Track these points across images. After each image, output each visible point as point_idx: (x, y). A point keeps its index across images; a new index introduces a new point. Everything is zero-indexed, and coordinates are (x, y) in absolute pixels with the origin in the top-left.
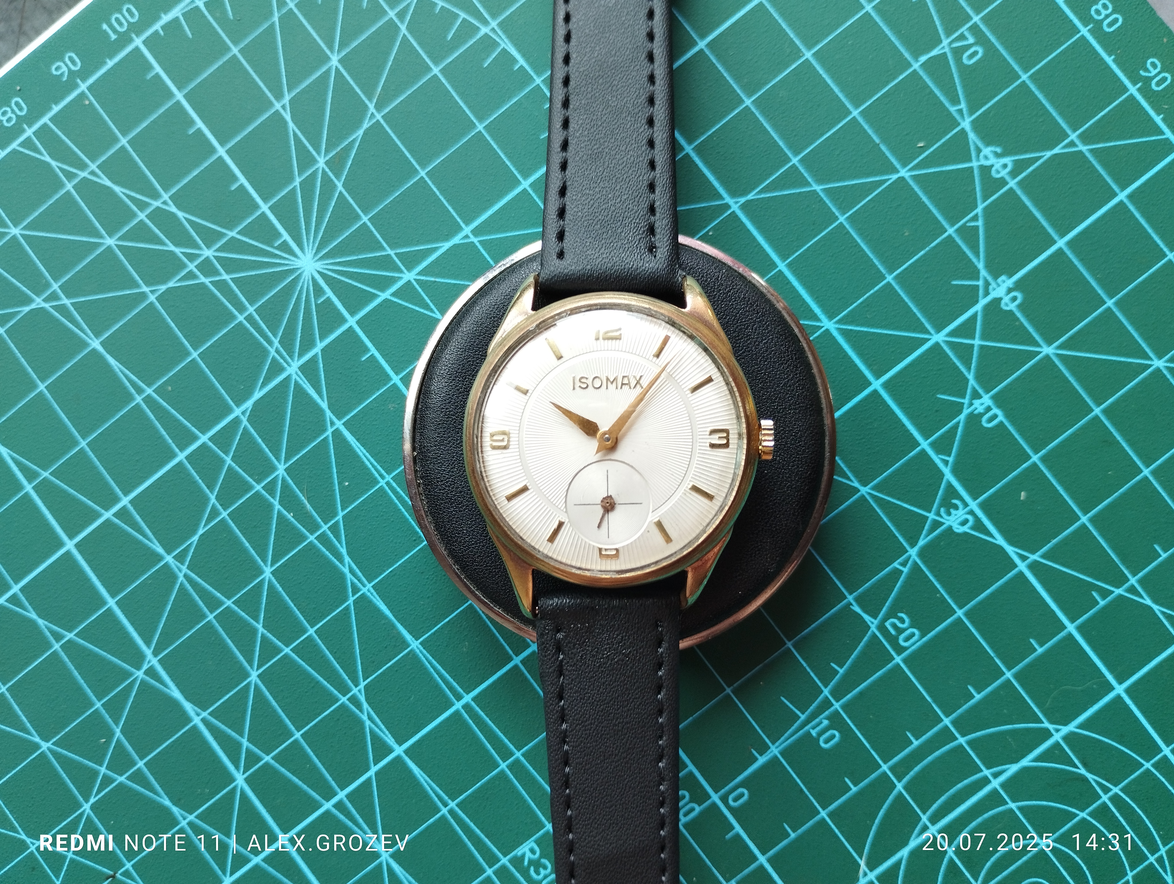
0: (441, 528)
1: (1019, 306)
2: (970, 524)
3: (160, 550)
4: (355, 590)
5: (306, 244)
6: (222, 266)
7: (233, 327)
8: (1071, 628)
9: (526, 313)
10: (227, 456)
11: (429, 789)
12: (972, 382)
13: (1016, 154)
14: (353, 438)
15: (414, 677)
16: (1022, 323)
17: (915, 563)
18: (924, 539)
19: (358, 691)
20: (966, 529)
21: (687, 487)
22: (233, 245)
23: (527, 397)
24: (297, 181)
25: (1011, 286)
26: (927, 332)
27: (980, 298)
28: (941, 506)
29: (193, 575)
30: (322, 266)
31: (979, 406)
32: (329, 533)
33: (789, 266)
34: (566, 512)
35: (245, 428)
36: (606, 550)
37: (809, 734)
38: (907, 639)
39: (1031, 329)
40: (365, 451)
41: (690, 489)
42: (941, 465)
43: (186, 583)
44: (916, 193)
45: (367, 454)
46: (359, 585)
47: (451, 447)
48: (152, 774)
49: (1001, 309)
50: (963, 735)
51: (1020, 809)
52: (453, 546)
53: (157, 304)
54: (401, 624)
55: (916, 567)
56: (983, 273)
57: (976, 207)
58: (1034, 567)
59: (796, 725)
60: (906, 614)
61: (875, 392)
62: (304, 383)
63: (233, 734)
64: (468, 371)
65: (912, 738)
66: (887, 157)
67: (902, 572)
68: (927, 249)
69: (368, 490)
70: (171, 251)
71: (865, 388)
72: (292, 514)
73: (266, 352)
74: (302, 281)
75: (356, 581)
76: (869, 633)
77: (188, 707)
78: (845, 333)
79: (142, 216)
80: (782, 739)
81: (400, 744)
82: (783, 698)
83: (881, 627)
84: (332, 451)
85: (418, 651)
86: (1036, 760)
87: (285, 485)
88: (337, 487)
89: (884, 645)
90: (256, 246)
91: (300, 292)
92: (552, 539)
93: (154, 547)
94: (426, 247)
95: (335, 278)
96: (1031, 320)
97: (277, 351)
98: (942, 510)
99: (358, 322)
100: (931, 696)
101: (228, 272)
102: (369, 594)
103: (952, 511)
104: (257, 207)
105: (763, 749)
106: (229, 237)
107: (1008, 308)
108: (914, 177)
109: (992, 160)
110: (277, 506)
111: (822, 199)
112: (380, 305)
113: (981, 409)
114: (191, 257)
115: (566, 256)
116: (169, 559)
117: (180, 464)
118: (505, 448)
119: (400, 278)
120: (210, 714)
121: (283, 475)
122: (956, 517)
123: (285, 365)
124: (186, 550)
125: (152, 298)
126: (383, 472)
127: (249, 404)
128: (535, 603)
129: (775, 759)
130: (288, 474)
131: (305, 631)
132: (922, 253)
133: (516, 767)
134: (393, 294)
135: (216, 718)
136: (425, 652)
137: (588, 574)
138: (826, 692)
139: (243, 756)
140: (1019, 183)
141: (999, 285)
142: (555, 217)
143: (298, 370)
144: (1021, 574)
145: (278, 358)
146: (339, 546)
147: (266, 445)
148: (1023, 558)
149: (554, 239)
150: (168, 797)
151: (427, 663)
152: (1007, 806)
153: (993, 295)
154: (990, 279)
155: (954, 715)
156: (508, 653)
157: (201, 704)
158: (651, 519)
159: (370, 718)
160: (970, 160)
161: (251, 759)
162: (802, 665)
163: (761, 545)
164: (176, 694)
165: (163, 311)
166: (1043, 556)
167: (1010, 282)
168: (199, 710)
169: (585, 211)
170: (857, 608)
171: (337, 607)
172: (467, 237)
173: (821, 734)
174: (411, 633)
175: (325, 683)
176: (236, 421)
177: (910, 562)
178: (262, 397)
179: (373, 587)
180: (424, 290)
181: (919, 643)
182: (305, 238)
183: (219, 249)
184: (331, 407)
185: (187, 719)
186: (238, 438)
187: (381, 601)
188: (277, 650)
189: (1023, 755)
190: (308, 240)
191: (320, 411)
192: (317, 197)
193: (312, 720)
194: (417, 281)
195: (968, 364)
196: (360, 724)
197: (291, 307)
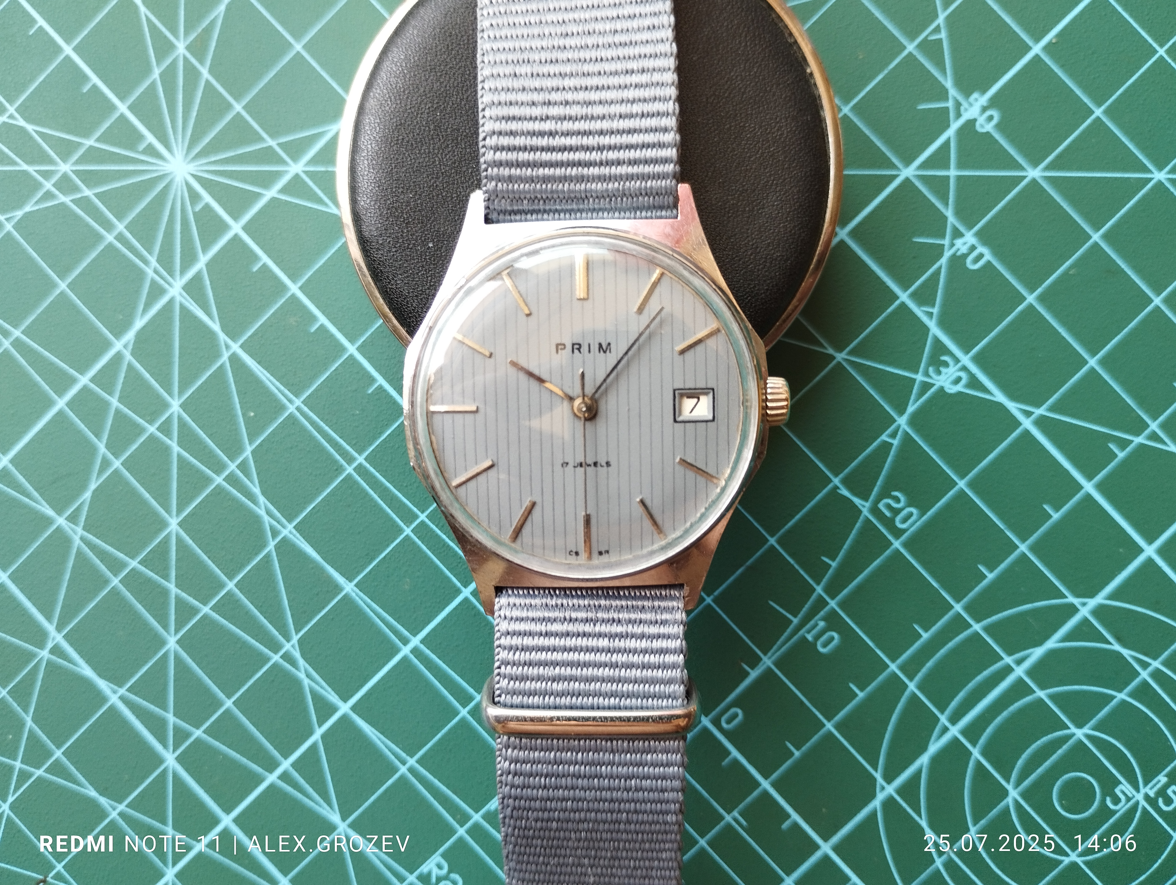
1: (998, 126)
2: (964, 382)
3: (50, 512)
4: (275, 533)
5: (174, 145)
6: (83, 181)
7: (103, 250)
8: (1089, 487)
10: (112, 397)
11: (383, 747)
12: (951, 219)
14: (253, 361)
15: (353, 624)
16: (1001, 146)
17: (906, 433)
18: (913, 404)
19: (291, 646)
20: (959, 388)
22: (92, 155)
24: (156, 73)
25: (985, 104)
26: (893, 166)
27: (951, 122)
28: (929, 364)
29: (90, 537)
30: (196, 168)
31: (962, 245)
32: (238, 472)
35: (129, 365)
37: (804, 639)
38: (905, 520)
39: (1013, 152)
40: (268, 375)
42: (925, 319)
43: (83, 546)
44: (867, 9)
45: (272, 378)
46: (279, 527)
48: (72, 764)
49: (976, 131)
50: (978, 621)
51: (1051, 697)
53: (15, 234)
54: (332, 567)
55: (907, 439)
56: (953, 92)
57: (937, 17)
58: (1042, 423)
59: (789, 630)
60: (901, 491)
61: (843, 243)
62: (191, 304)
63: (157, 710)
65: (920, 631)
67: (891, 445)
68: (886, 71)
69: (276, 418)
70: (24, 171)
72: (194, 455)
73: (141, 274)
74: (174, 187)
75: (275, 523)
76: (862, 518)
77: (103, 685)
80: (775, 647)
81: (345, 700)
82: (771, 603)
83: (875, 510)
84: (232, 380)
85: (354, 595)
86: (1064, 639)
87: (182, 424)
88: (241, 420)
89: (879, 530)
90: (119, 154)
91: (174, 200)
93: (43, 509)
94: (312, 133)
95: (212, 180)
96: (1012, 141)
97: (156, 272)
98: (931, 369)
99: (245, 228)
100: (938, 581)
101: (89, 186)
102: (291, 536)
103: (942, 369)
104: (113, 108)
105: (755, 662)
106: (87, 146)
107: (984, 130)
110: (176, 448)
112: (266, 206)
113: (964, 250)
114: (47, 175)
116: (61, 521)
117: (60, 413)
119: (286, 172)
120: (128, 690)
121: (179, 412)
122: (947, 376)
123: (166, 286)
124: (78, 509)
125: (9, 227)
126: (291, 396)
127: (130, 336)
129: (769, 672)
130: (184, 410)
131: (222, 585)
132: (880, 77)
133: (478, 712)
134: (281, 191)
135: (136, 694)
136: (362, 594)
138: (819, 590)
139: (171, 733)
141: (971, 105)
143: (182, 291)
144: (1027, 433)
145: (157, 278)
146: (251, 485)
147: (157, 381)
148: (1028, 414)
150: (93, 787)
151: (366, 607)
152: (1034, 695)
153: (966, 116)
154: (960, 98)
155: (966, 600)
156: (454, 586)
157: (117, 681)
159: (308, 676)
161: (181, 736)
162: (789, 562)
164: (88, 672)
165: (22, 241)
166: (1051, 409)
167: (984, 99)
168: (116, 687)
170: (845, 492)
171: (257, 554)
173: (817, 637)
174: (343, 574)
175: (253, 642)
176: (118, 357)
177: (900, 433)
178: (144, 327)
179: (294, 527)
180: (315, 183)
181: (918, 523)
182: (172, 137)
183: (77, 162)
184: (224, 328)
185: (103, 699)
186: (123, 375)
187: (306, 543)
188: (195, 611)
189: (1047, 637)
190: (176, 139)
191: (212, 334)
192: (181, 88)
193: (244, 685)
194: (305, 172)
195: (944, 199)
196: (297, 683)
197: (165, 219)
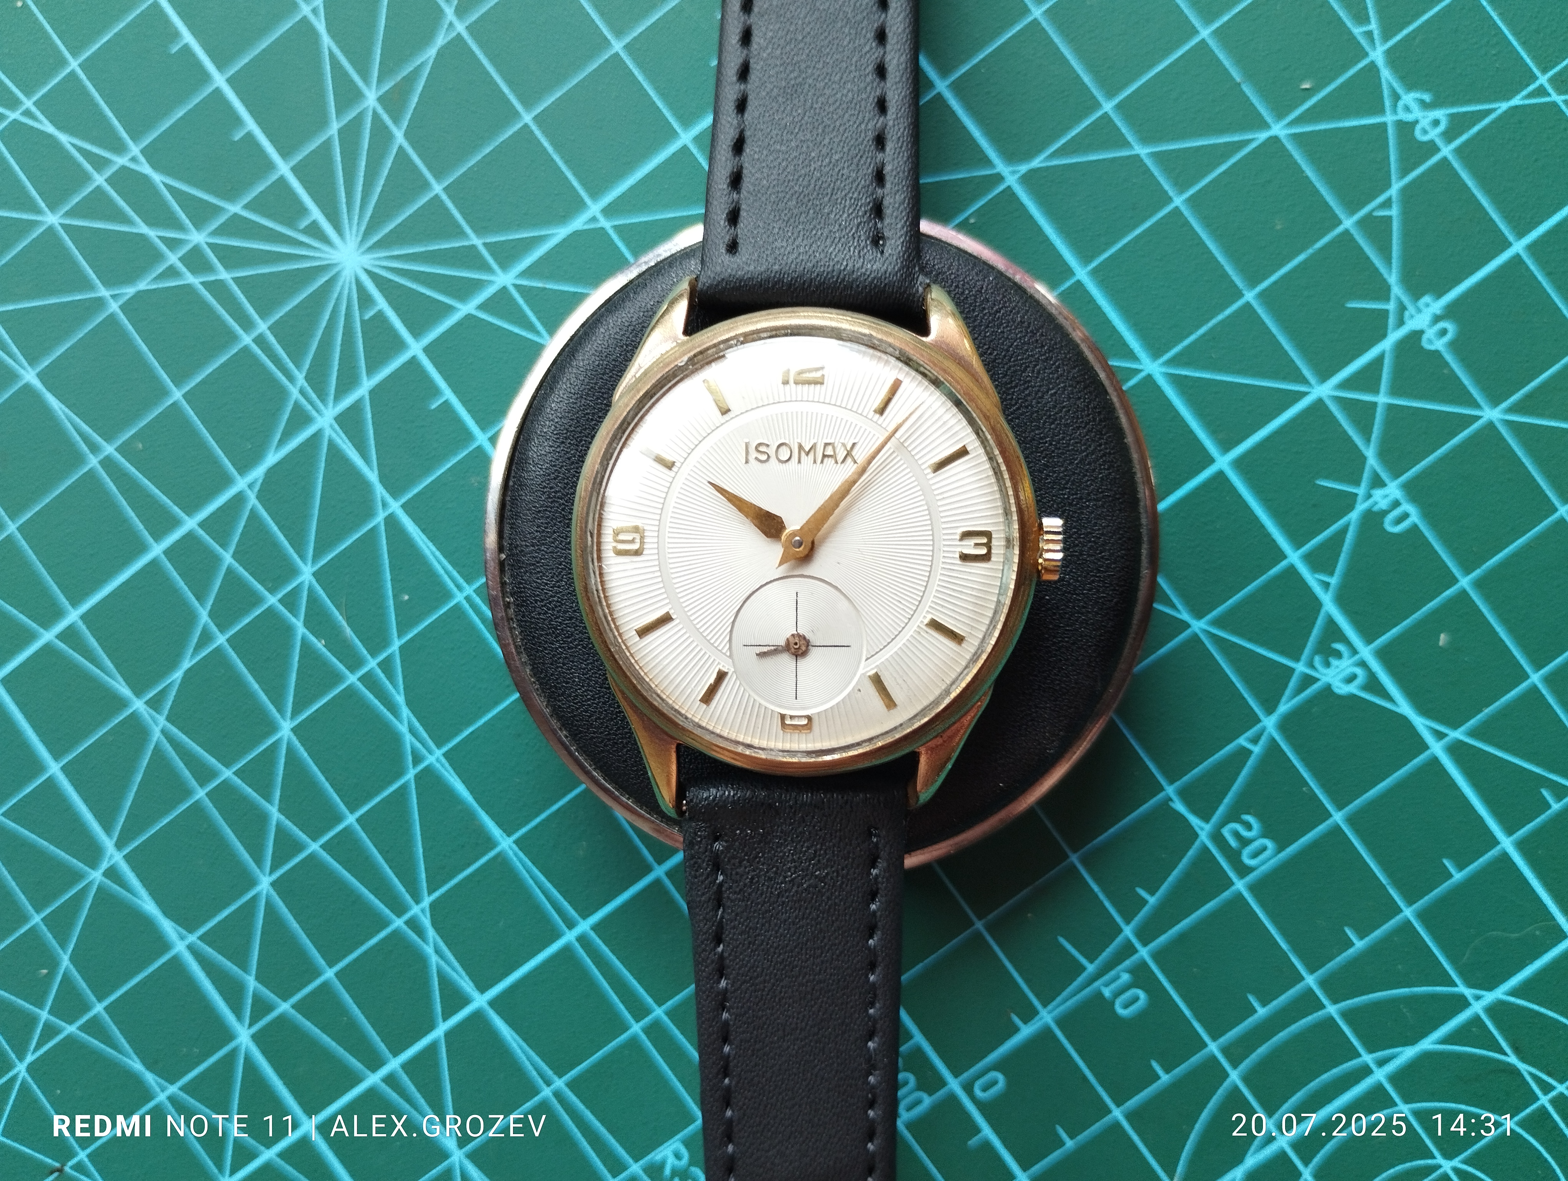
0: (541, 673)
1: (1453, 345)
2: (1359, 681)
3: (125, 691)
4: (417, 759)
5: (347, 226)
6: (220, 259)
7: (236, 354)
8: (1507, 843)
9: (675, 339)
10: (225, 550)
11: (524, 1058)
12: (1372, 461)
13: (1453, 104)
14: (417, 528)
15: (505, 892)
16: (1452, 371)
17: (1273, 740)
18: (1287, 702)
19: (421, 910)
20: (1352, 689)
21: (922, 622)
22: (236, 226)
23: (672, 474)
24: (334, 127)
25: (1438, 312)
26: (1305, 381)
27: (1389, 331)
28: (1315, 652)
29: (174, 730)
30: (373, 262)
31: (1381, 498)
32: (379, 671)
33: (1094, 273)
34: (731, 657)
35: (253, 511)
36: (792, 717)
37: (1099, 995)
38: (1255, 855)
39: (1466, 380)
40: (434, 549)
41: (927, 625)
42: (1317, 589)
43: (165, 741)
44: (1296, 163)
45: (438, 553)
46: (424, 751)
47: (557, 547)
48: (115, 1023)
49: (1422, 347)
50: (1335, 1001)
51: (1417, 1115)
52: (559, 701)
53: (122, 316)
54: (487, 812)
55: (1273, 747)
56: (1397, 290)
57: (1388, 185)
58: (1457, 750)
59: (1080, 980)
60: (1256, 815)
61: (1221, 474)
62: (344, 442)
63: (234, 968)
64: (586, 429)
65: (1256, 1004)
66: (1252, 104)
67: (1250, 752)
68: (1310, 251)
69: (436, 608)
70: (142, 235)
71: (1204, 468)
72: (323, 642)
73: (283, 394)
74: (340, 284)
75: (418, 745)
76: (1197, 844)
77: (168, 926)
78: (1178, 381)
79: (99, 180)
80: (1059, 999)
81: (482, 989)
82: (1062, 940)
83: (1217, 837)
84: (385, 548)
85: (511, 853)
86: (1445, 1041)
87: (312, 598)
88: (391, 602)
89: (1218, 863)
90: (272, 229)
91: (338, 299)
92: (708, 697)
93: (117, 686)
94: (532, 235)
95: (390, 281)
96: (1467, 367)
97: (302, 392)
98: (1317, 660)
99: (427, 350)
100: (1289, 942)
101: (227, 267)
102: (438, 765)
103: (1332, 660)
104: (270, 166)
105: (1029, 1014)
106: (231, 214)
107: (1432, 348)
108: (1295, 137)
109: (1416, 113)
110: (300, 629)
111: (1148, 170)
112: (459, 324)
113: (1383, 504)
114: (172, 244)
115: (742, 248)
116: (139, 705)
117: (154, 563)
118: (637, 553)
119: (490, 282)
120: (200, 938)
121: (310, 582)
122: (1338, 670)
123: (314, 413)
124: (163, 693)
125: (114, 307)
126: (461, 581)
127: (258, 472)
128: (681, 793)
129: (1046, 1031)
130: (317, 581)
131: (339, 819)
132: (1301, 257)
133: (655, 1031)
134: (481, 307)
135: (209, 944)
136: (521, 854)
137: (762, 755)
138: (1128, 931)
139: (249, 1001)
140: (1458, 151)
141: (1419, 311)
142: (725, 186)
143: (334, 422)
144: (1435, 761)
145: (304, 402)
146: (393, 691)
147: (285, 536)
148: (1440, 736)
149: (722, 223)
150: (139, 1057)
151: (524, 872)
152: (1397, 1109)
153: (1411, 325)
154: (1406, 300)
155: (1322, 971)
156: (645, 860)
157: (188, 924)
158: (864, 671)
159: (437, 951)
160: (1381, 111)
161: (261, 1007)
162: (1092, 890)
163: (1036, 712)
164: (149, 906)
165: (130, 327)
166: (1470, 734)
167: (1437, 306)
168: (184, 932)
169: (773, 177)
170: (1179, 806)
171: (390, 783)
172: (594, 219)
173: (1118, 994)
174: (500, 824)
175: (372, 897)
176: (239, 499)
177: (1264, 738)
178: (278, 464)
179: (444, 755)
180: (526, 301)
181: (1272, 862)
182: (345, 216)
183: (215, 233)
184: (383, 479)
185: (164, 945)
186: (242, 524)
187: (456, 777)
188: (299, 847)
189: (1423, 1034)
190: (350, 219)
191: (365, 486)
192: (365, 153)
193: (351, 952)
194: (516, 286)
195: (1366, 432)
196: (421, 960)
197: (324, 324)
